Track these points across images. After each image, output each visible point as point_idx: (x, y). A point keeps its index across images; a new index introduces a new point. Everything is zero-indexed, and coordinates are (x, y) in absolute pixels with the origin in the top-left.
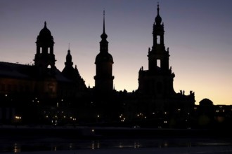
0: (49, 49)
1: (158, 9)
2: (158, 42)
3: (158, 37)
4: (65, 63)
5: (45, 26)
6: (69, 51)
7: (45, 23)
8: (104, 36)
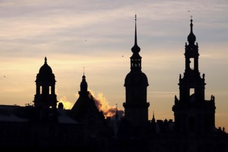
0: (50, 87)
1: (191, 25)
2: (192, 66)
3: (192, 60)
4: (79, 93)
5: (46, 62)
6: (84, 77)
7: (46, 59)
8: (136, 49)
